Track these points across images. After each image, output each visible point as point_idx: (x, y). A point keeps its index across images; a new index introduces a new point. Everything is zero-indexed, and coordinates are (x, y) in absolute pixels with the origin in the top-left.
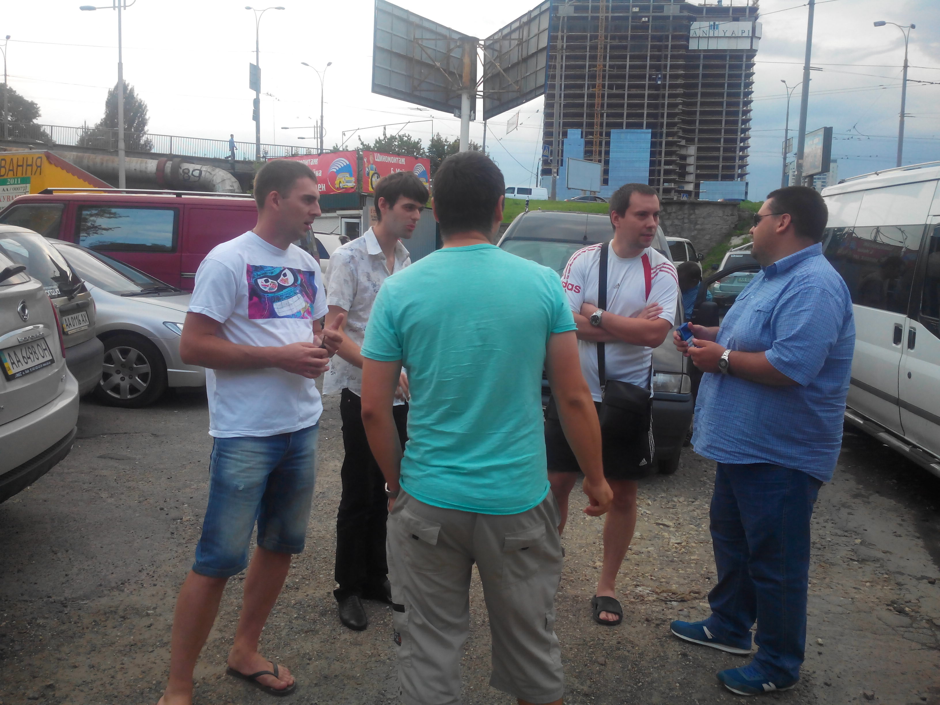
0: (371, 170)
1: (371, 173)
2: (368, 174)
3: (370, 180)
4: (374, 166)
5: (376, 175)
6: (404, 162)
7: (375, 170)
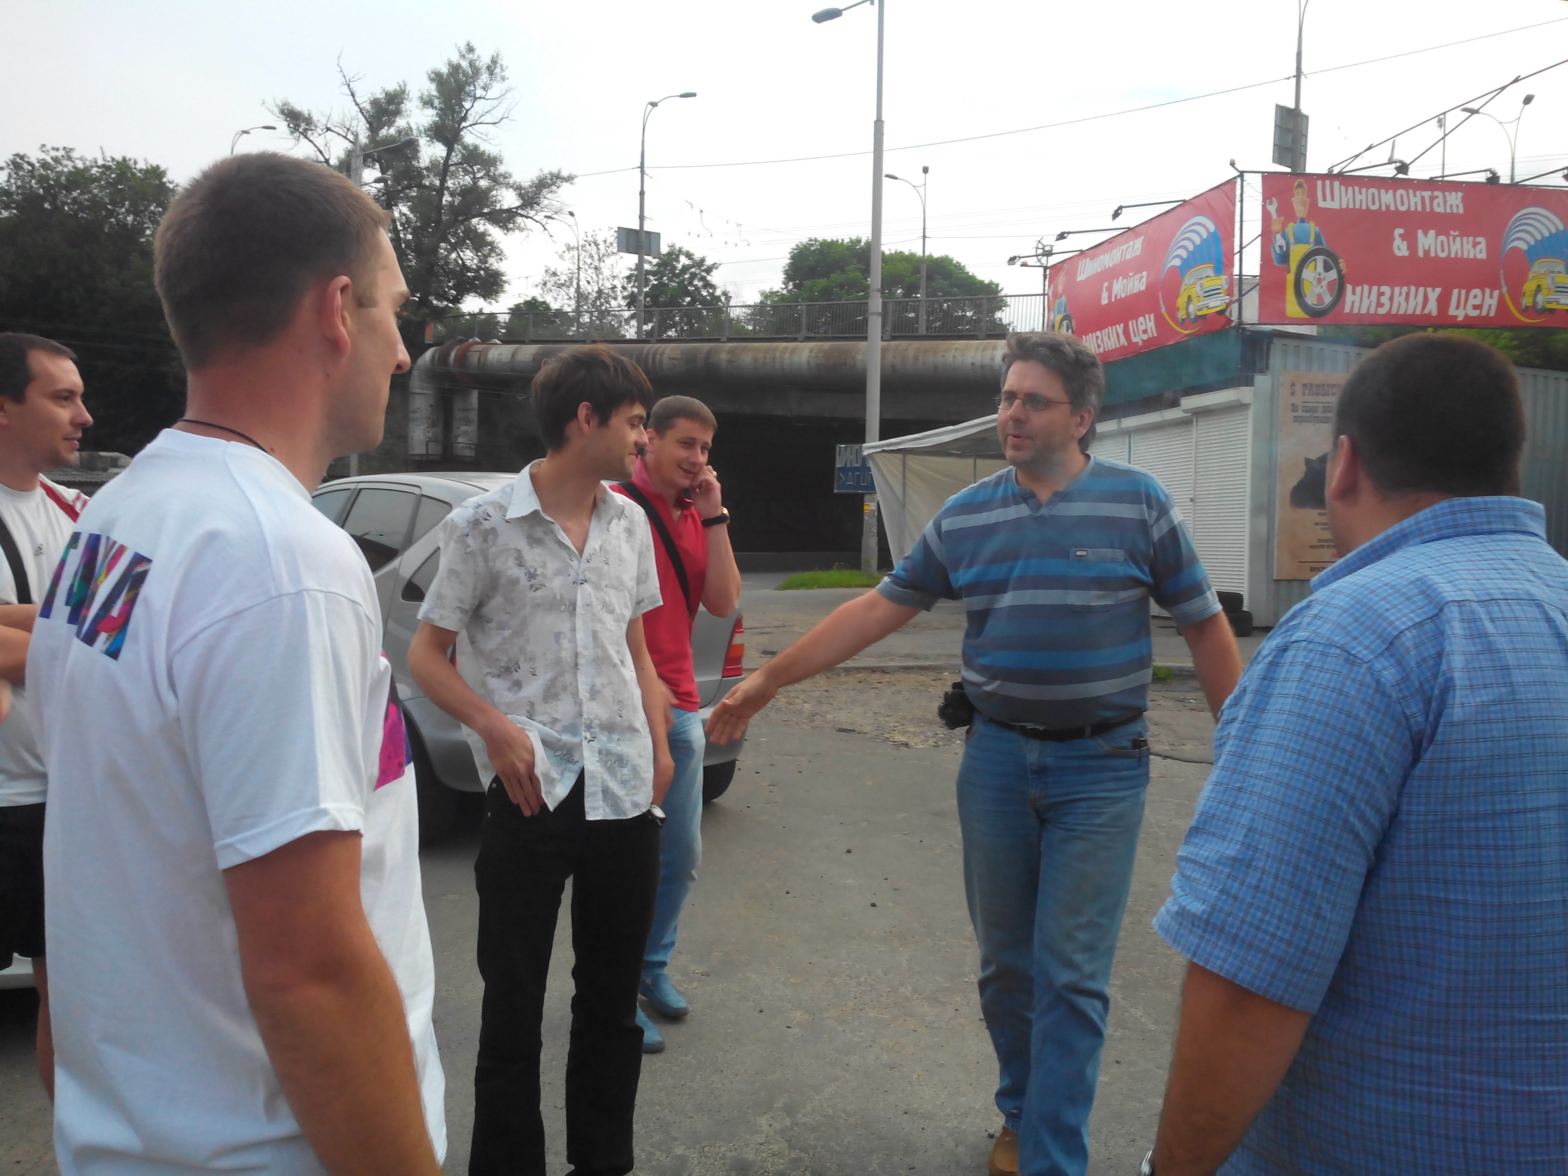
0: (1298, 241)
1: (1298, 252)
2: (1285, 257)
3: (1290, 278)
4: (1312, 228)
5: (1320, 259)
6: (1457, 206)
7: (1318, 241)
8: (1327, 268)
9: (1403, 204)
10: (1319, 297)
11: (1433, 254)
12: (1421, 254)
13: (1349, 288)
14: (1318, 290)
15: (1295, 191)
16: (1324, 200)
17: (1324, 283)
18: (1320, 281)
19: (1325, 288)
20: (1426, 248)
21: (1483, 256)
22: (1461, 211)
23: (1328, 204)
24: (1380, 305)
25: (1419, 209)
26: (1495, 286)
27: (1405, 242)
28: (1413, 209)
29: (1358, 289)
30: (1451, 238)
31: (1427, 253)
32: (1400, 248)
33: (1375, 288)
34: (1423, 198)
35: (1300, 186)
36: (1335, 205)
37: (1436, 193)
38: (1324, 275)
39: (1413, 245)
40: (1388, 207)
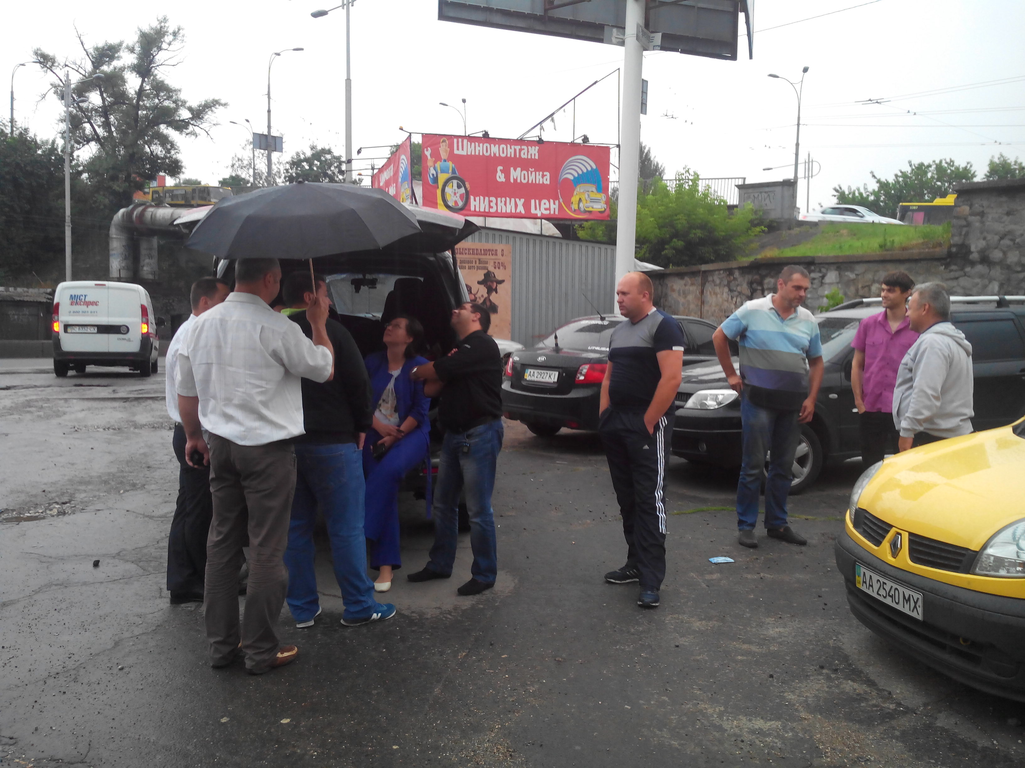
0: (442, 171)
1: (442, 178)
3: (439, 192)
4: (450, 165)
6: (535, 155)
7: (453, 172)
8: (459, 187)
9: (503, 153)
10: (456, 202)
11: (519, 181)
12: (512, 181)
13: (472, 198)
14: (455, 199)
15: (441, 144)
16: (458, 149)
17: (458, 195)
18: (455, 194)
19: (458, 197)
20: (515, 178)
21: (548, 182)
22: (537, 157)
23: (460, 152)
24: (490, 207)
25: (513, 156)
26: (556, 198)
27: (503, 174)
28: (509, 155)
29: (477, 199)
30: (530, 172)
31: (515, 180)
32: (500, 177)
33: (487, 198)
34: (515, 150)
35: (444, 141)
36: (464, 153)
37: (523, 147)
38: (457, 190)
39: (507, 176)
40: (495, 154)
